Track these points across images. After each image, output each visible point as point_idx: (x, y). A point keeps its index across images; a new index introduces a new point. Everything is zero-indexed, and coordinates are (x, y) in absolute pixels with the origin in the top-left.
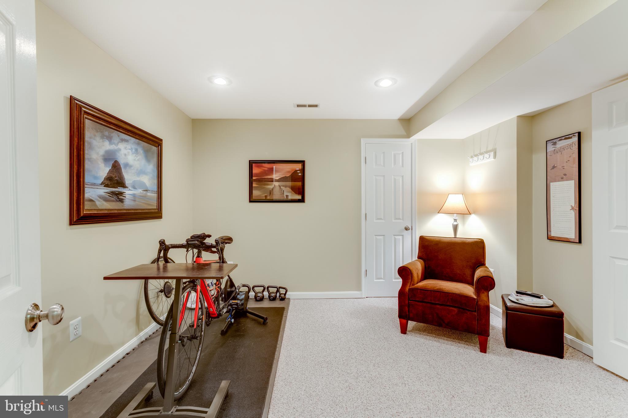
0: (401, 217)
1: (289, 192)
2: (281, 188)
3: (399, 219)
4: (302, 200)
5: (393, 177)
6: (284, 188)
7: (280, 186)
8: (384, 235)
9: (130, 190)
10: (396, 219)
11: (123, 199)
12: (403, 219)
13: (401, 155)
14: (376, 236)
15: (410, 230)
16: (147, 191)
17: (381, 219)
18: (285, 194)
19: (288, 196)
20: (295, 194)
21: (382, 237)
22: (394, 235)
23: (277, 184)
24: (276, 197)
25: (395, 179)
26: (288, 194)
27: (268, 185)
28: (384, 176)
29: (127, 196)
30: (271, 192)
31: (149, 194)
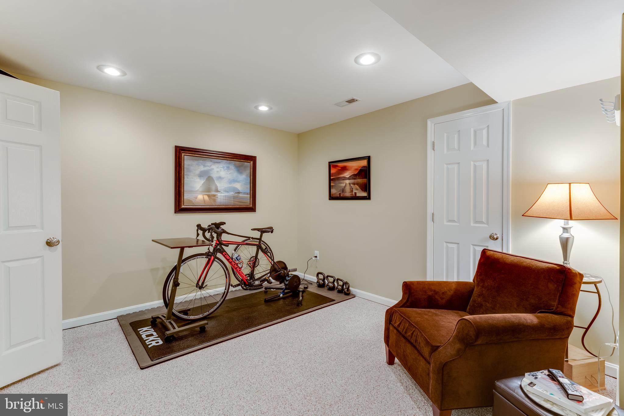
0: (484, 220)
1: (357, 189)
2: (350, 186)
3: (482, 222)
4: (368, 198)
5: (472, 163)
6: (353, 185)
7: (350, 184)
8: (458, 244)
9: (222, 193)
10: (476, 222)
11: (216, 199)
12: (488, 224)
13: (485, 132)
14: (447, 244)
15: (500, 239)
16: (239, 193)
17: (453, 221)
18: (354, 191)
19: (356, 193)
20: (361, 191)
21: (455, 246)
22: (473, 245)
23: (348, 182)
24: (348, 194)
25: (475, 166)
26: (356, 191)
27: (341, 183)
28: (459, 163)
29: (219, 197)
30: (343, 191)
31: (240, 195)
